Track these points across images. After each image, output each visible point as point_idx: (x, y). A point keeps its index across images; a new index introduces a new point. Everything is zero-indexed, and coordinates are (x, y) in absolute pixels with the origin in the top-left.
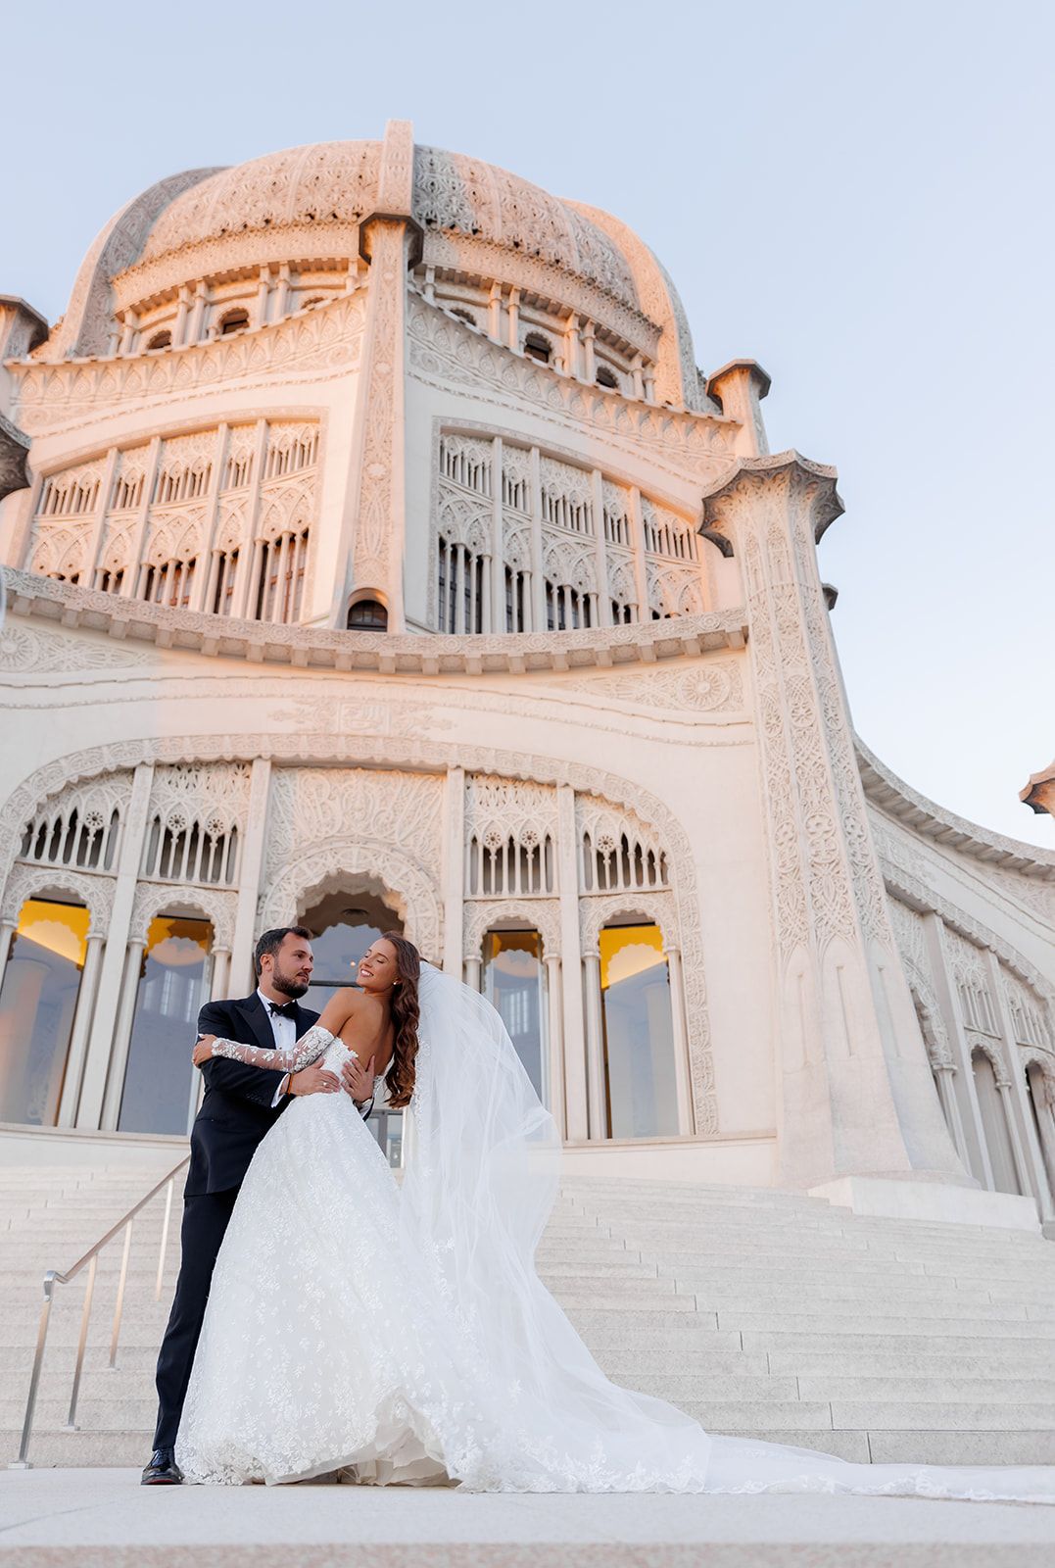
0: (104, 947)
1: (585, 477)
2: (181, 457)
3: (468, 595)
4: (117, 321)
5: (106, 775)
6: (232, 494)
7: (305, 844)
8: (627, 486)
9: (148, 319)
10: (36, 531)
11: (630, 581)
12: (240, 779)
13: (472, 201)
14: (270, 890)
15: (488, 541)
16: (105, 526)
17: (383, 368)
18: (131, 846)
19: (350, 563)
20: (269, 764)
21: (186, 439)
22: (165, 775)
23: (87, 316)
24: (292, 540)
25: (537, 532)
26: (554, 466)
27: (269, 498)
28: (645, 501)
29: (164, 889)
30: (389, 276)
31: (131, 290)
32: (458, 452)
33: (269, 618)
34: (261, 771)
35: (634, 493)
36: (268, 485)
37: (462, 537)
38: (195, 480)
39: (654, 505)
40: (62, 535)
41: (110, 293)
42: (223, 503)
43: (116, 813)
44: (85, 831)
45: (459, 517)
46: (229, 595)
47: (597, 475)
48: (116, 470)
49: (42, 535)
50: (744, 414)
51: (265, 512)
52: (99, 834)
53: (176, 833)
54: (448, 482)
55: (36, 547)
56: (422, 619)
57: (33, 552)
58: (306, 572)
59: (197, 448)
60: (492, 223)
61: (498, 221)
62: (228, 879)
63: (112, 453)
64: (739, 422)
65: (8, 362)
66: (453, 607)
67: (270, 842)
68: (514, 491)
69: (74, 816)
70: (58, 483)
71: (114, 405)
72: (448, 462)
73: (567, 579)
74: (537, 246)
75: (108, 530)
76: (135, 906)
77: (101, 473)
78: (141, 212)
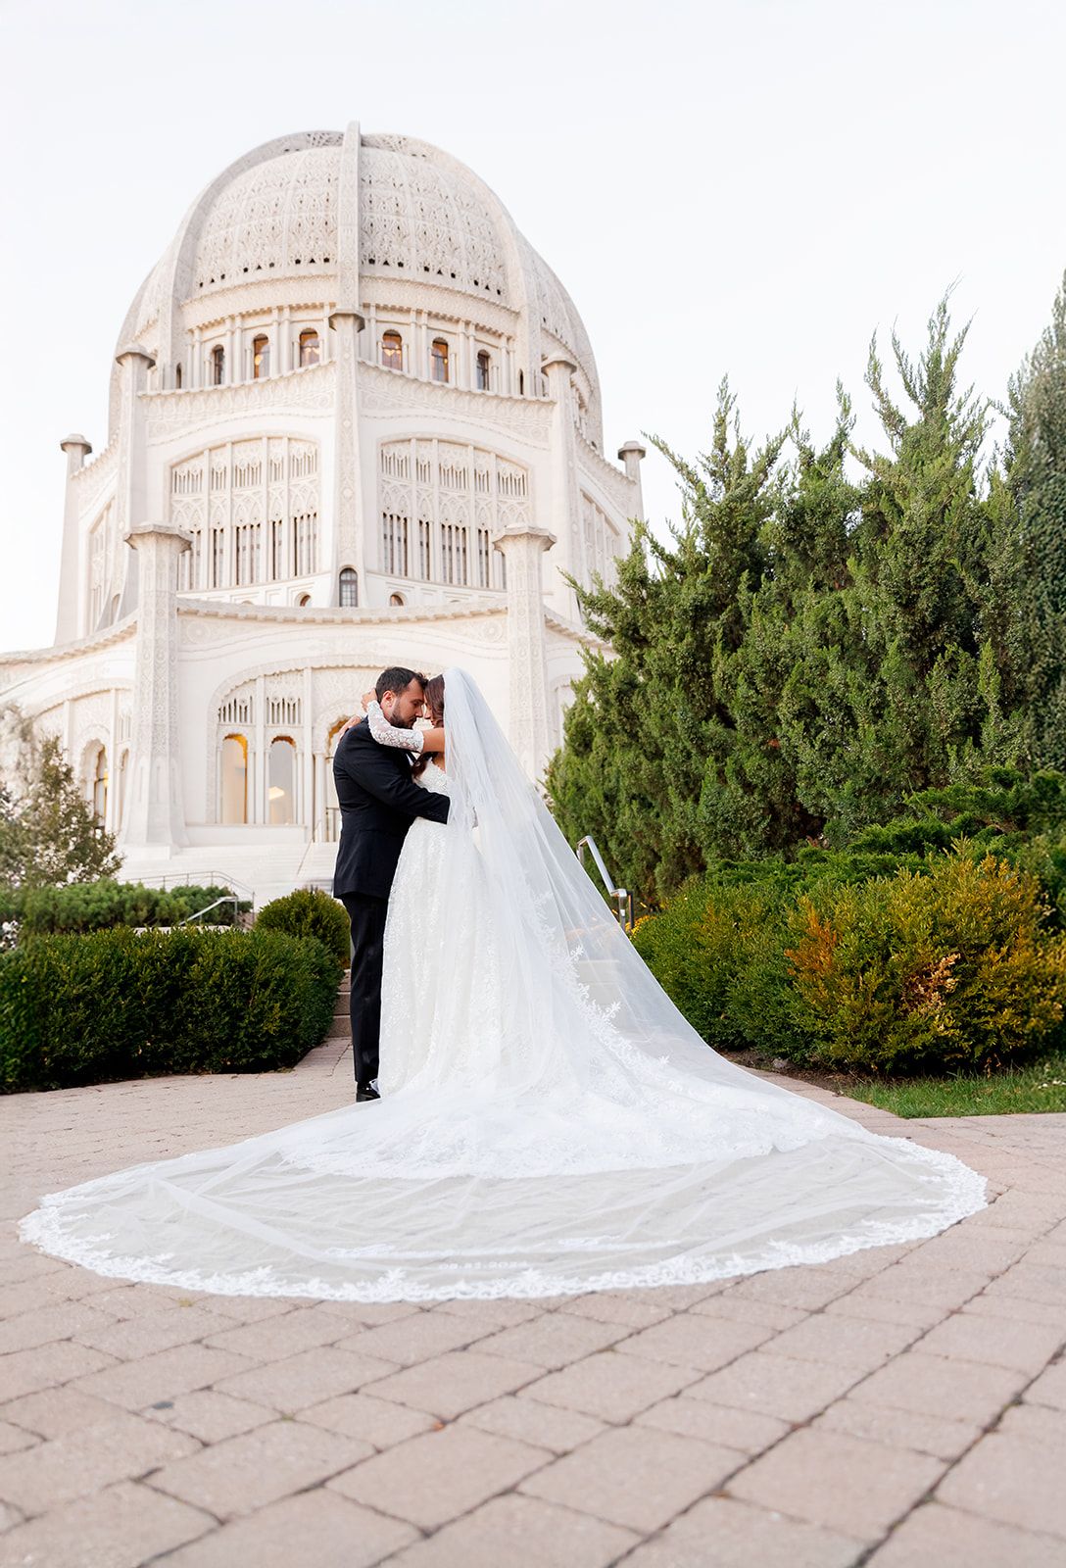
0: (255, 754)
1: (464, 450)
2: (245, 456)
3: (399, 540)
4: (190, 333)
5: (245, 683)
6: (274, 485)
7: (328, 704)
8: (489, 453)
9: (208, 334)
10: (174, 504)
11: (488, 515)
12: (299, 677)
13: (397, 235)
14: (316, 725)
15: (409, 508)
16: (209, 500)
17: (347, 424)
18: (259, 712)
19: (338, 552)
20: (310, 671)
21: (246, 444)
22: (268, 679)
23: (173, 337)
24: (309, 516)
25: (436, 495)
26: (445, 447)
27: (296, 491)
28: (499, 459)
29: (274, 729)
30: (347, 356)
31: (196, 315)
32: (391, 455)
33: (301, 574)
34: (307, 673)
35: (493, 456)
36: (293, 482)
37: (395, 511)
38: (253, 470)
39: (504, 462)
40: (188, 506)
41: (182, 313)
42: (270, 489)
43: (251, 698)
44: (240, 707)
45: (393, 498)
46: (280, 544)
47: (471, 448)
48: (210, 461)
49: (178, 507)
50: (558, 395)
51: (294, 496)
52: (246, 708)
53: (276, 704)
54: (386, 477)
55: (175, 513)
56: (375, 568)
57: (174, 517)
58: (317, 536)
59: (252, 450)
60: (410, 253)
61: (413, 250)
62: (299, 722)
63: (206, 453)
64: (555, 399)
65: (140, 393)
66: (392, 550)
67: (314, 704)
68: (422, 469)
69: (235, 702)
70: (182, 471)
71: (202, 420)
72: (386, 461)
73: (453, 522)
74: (440, 266)
75: (212, 504)
76: (265, 736)
77: (201, 464)
78: (190, 236)
